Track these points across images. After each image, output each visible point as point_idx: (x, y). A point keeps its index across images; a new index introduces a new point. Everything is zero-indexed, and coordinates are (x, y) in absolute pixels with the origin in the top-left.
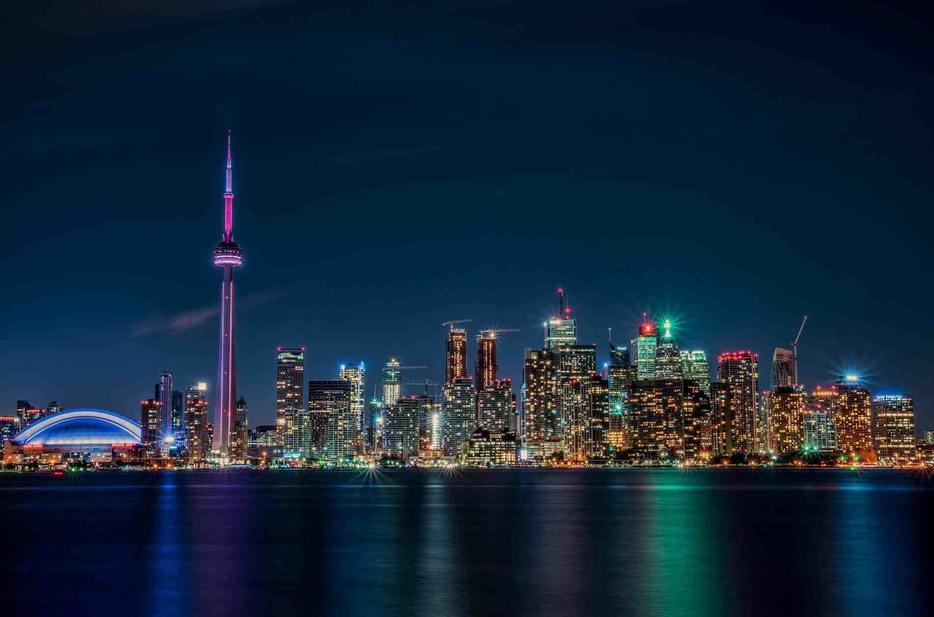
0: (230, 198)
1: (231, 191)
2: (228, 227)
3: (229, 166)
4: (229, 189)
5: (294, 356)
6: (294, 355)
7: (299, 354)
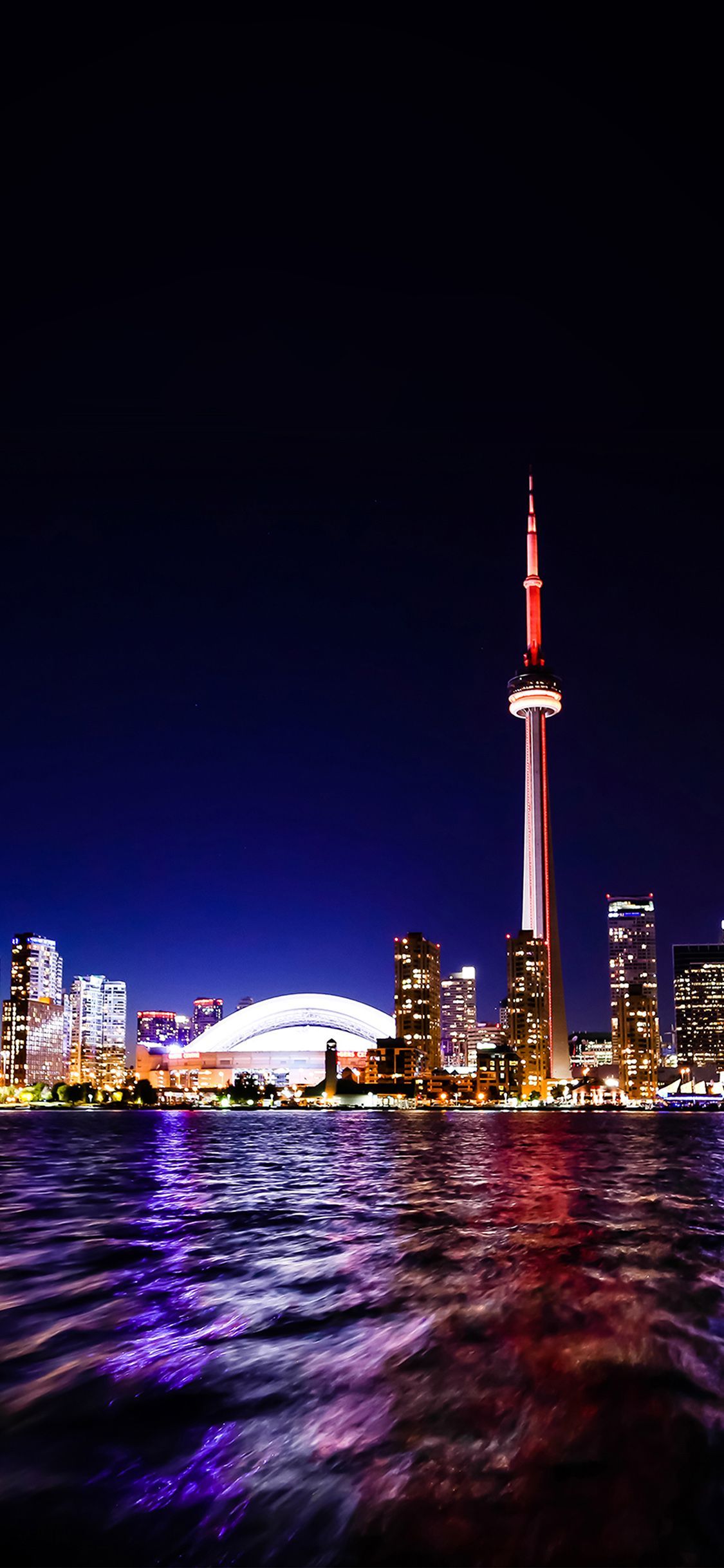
0: (536, 587)
1: (537, 574)
2: (532, 638)
3: (532, 527)
4: (532, 568)
5: (638, 907)
6: (637, 905)
7: (647, 903)
